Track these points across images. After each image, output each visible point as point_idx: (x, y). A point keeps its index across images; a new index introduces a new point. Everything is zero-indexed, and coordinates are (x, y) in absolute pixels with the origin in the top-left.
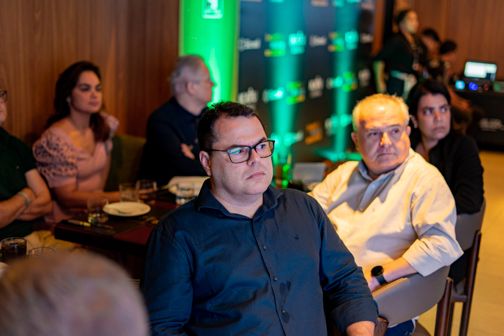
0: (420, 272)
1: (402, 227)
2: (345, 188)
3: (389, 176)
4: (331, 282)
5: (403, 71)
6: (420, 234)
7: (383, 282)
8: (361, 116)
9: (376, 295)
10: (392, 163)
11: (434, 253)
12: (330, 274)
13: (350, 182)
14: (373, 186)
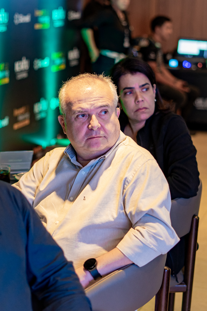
0: (136, 263)
1: (115, 216)
2: (53, 176)
3: (99, 161)
4: (39, 280)
5: (112, 50)
6: (134, 222)
7: (97, 276)
8: (68, 97)
9: (89, 292)
10: (103, 147)
11: (149, 241)
12: (38, 271)
13: (59, 170)
14: (83, 172)
